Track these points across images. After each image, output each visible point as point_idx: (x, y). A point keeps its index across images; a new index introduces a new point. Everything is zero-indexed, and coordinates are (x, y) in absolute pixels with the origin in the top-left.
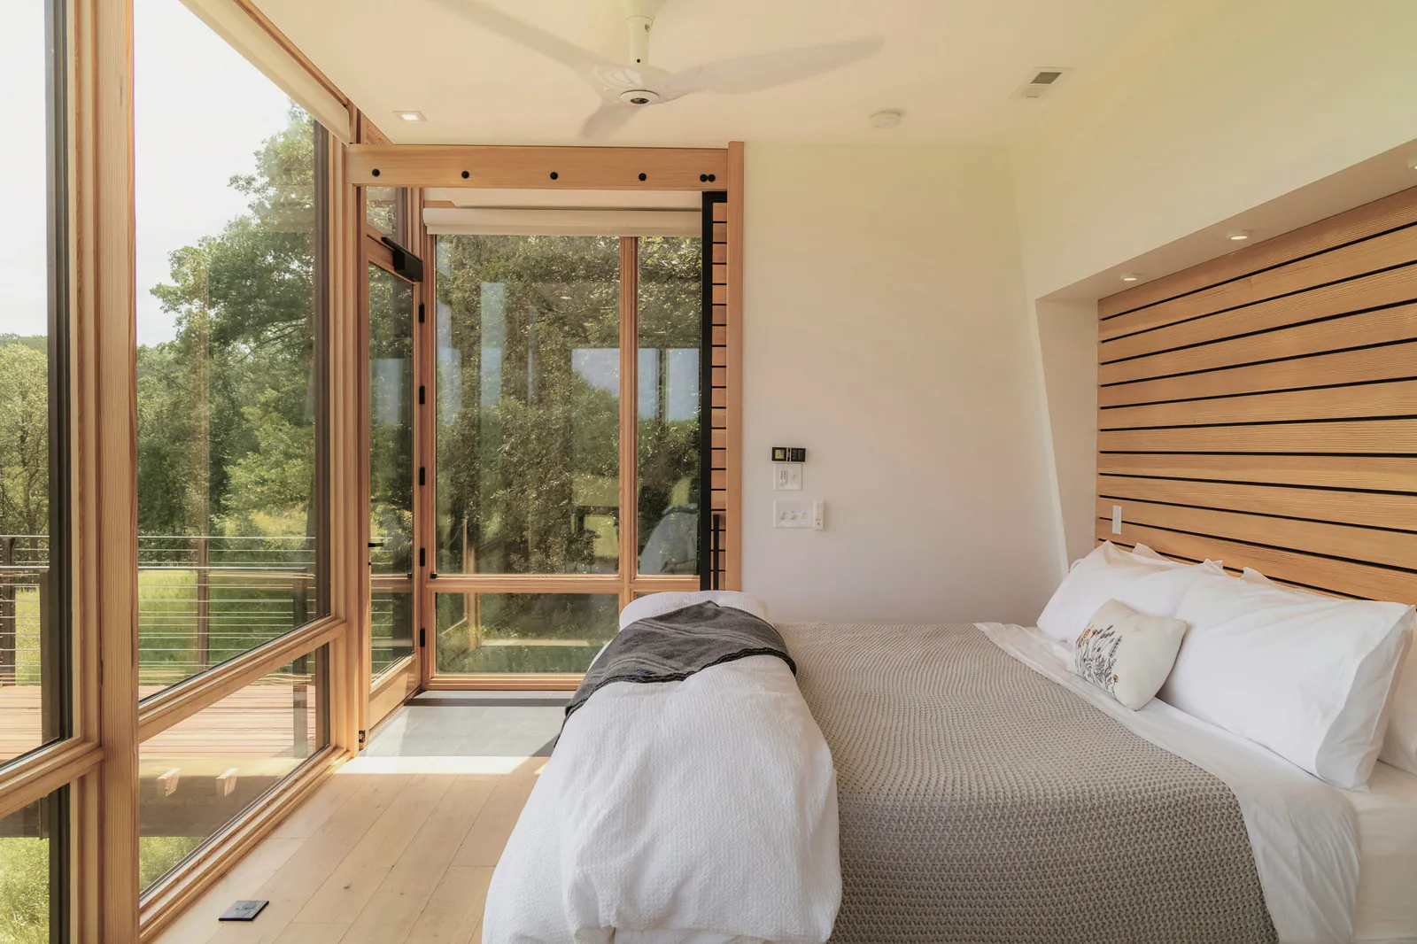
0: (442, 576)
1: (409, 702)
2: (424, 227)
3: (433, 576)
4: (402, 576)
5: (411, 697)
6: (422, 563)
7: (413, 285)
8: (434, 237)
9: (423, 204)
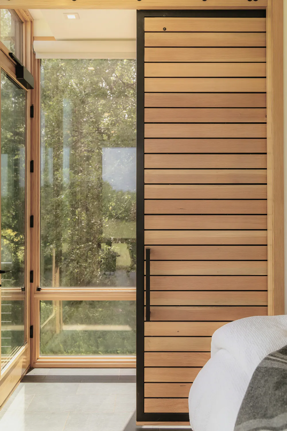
0: (44, 289)
1: (25, 379)
2: (33, 54)
3: (39, 289)
4: (18, 289)
5: (24, 375)
6: (31, 281)
7: (27, 91)
8: (40, 61)
9: (33, 38)
